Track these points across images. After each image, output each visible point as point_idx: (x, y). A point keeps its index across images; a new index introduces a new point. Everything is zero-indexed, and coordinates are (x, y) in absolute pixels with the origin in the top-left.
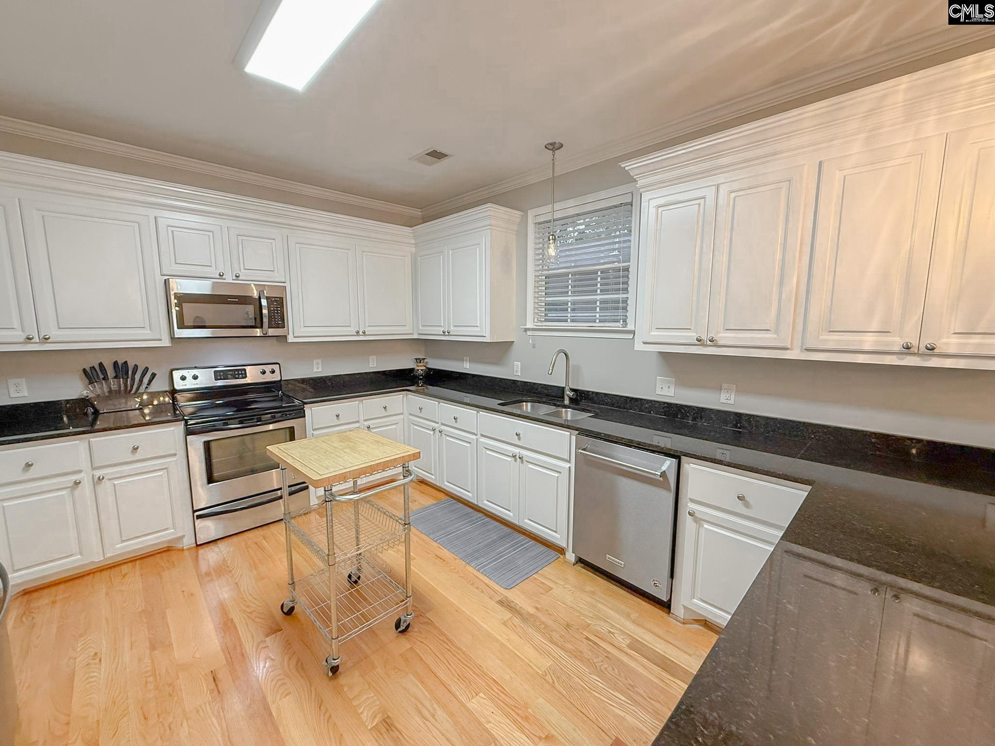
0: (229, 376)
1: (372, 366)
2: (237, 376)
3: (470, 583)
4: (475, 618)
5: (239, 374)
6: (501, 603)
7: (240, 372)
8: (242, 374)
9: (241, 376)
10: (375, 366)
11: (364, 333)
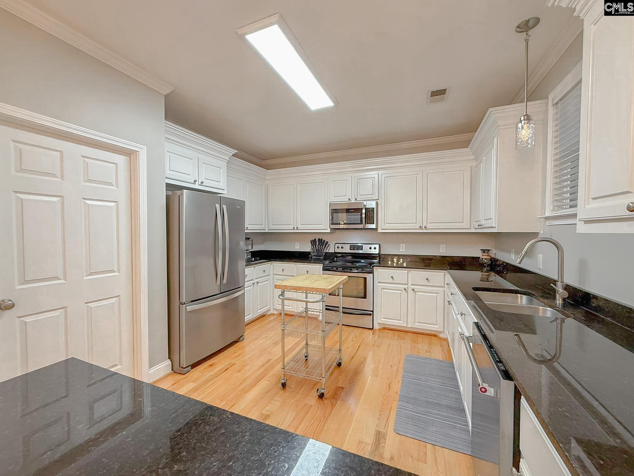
0: (355, 248)
1: (442, 252)
2: (359, 249)
3: (381, 409)
4: (353, 424)
5: (359, 248)
6: (378, 433)
7: (360, 247)
8: (361, 248)
9: (360, 249)
10: (445, 252)
11: (425, 227)
